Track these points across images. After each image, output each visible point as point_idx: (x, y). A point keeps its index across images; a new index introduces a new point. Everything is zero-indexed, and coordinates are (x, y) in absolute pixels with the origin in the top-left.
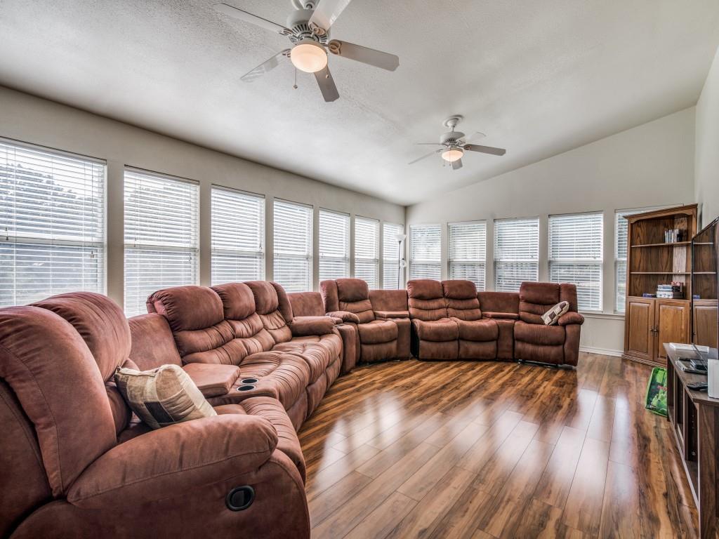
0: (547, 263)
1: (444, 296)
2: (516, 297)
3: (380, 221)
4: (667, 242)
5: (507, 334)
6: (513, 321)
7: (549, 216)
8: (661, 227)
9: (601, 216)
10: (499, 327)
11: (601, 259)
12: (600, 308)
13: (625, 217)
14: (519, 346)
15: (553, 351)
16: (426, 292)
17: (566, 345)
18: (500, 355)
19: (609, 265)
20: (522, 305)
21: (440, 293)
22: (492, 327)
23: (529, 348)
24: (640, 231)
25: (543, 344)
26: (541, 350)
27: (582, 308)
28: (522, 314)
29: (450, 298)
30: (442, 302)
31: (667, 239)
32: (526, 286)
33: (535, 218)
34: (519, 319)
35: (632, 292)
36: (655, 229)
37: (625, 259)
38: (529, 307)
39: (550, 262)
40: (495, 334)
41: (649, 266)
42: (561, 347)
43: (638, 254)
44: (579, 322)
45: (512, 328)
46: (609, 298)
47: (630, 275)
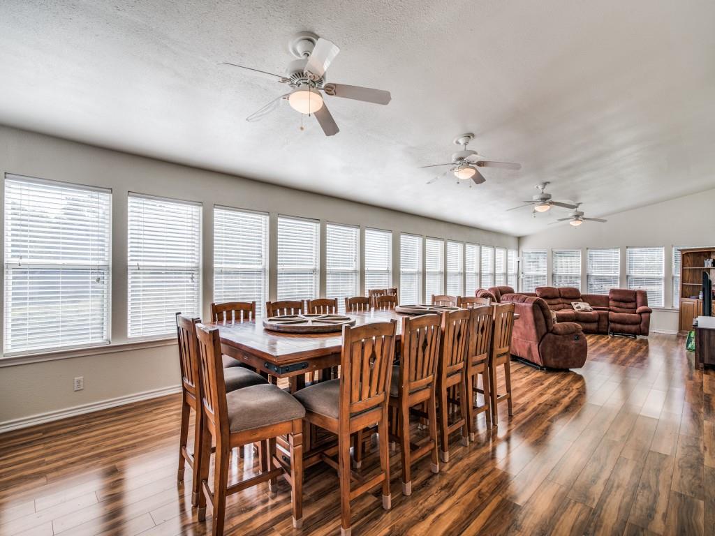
0: (625, 277)
1: (560, 297)
2: (607, 298)
3: (506, 248)
4: (706, 267)
5: (603, 318)
6: (607, 311)
7: (627, 247)
8: (702, 257)
9: (663, 249)
10: (600, 315)
11: (663, 275)
12: (662, 305)
13: (679, 250)
14: (612, 325)
15: (633, 328)
16: (549, 294)
17: (642, 325)
18: (600, 330)
19: (669, 279)
20: (611, 302)
21: (558, 295)
22: (595, 314)
23: (619, 326)
24: (689, 259)
25: (628, 324)
26: (626, 327)
27: (651, 305)
28: (611, 308)
29: (564, 298)
30: (560, 300)
31: (706, 264)
32: (613, 291)
33: (617, 248)
34: (610, 310)
35: (683, 295)
36: (698, 258)
37: (679, 275)
38: (616, 303)
39: (627, 276)
40: (597, 318)
41: (695, 280)
42: (638, 326)
43: (687, 273)
44: (649, 312)
45: (607, 315)
46: (668, 299)
47: (683, 285)
